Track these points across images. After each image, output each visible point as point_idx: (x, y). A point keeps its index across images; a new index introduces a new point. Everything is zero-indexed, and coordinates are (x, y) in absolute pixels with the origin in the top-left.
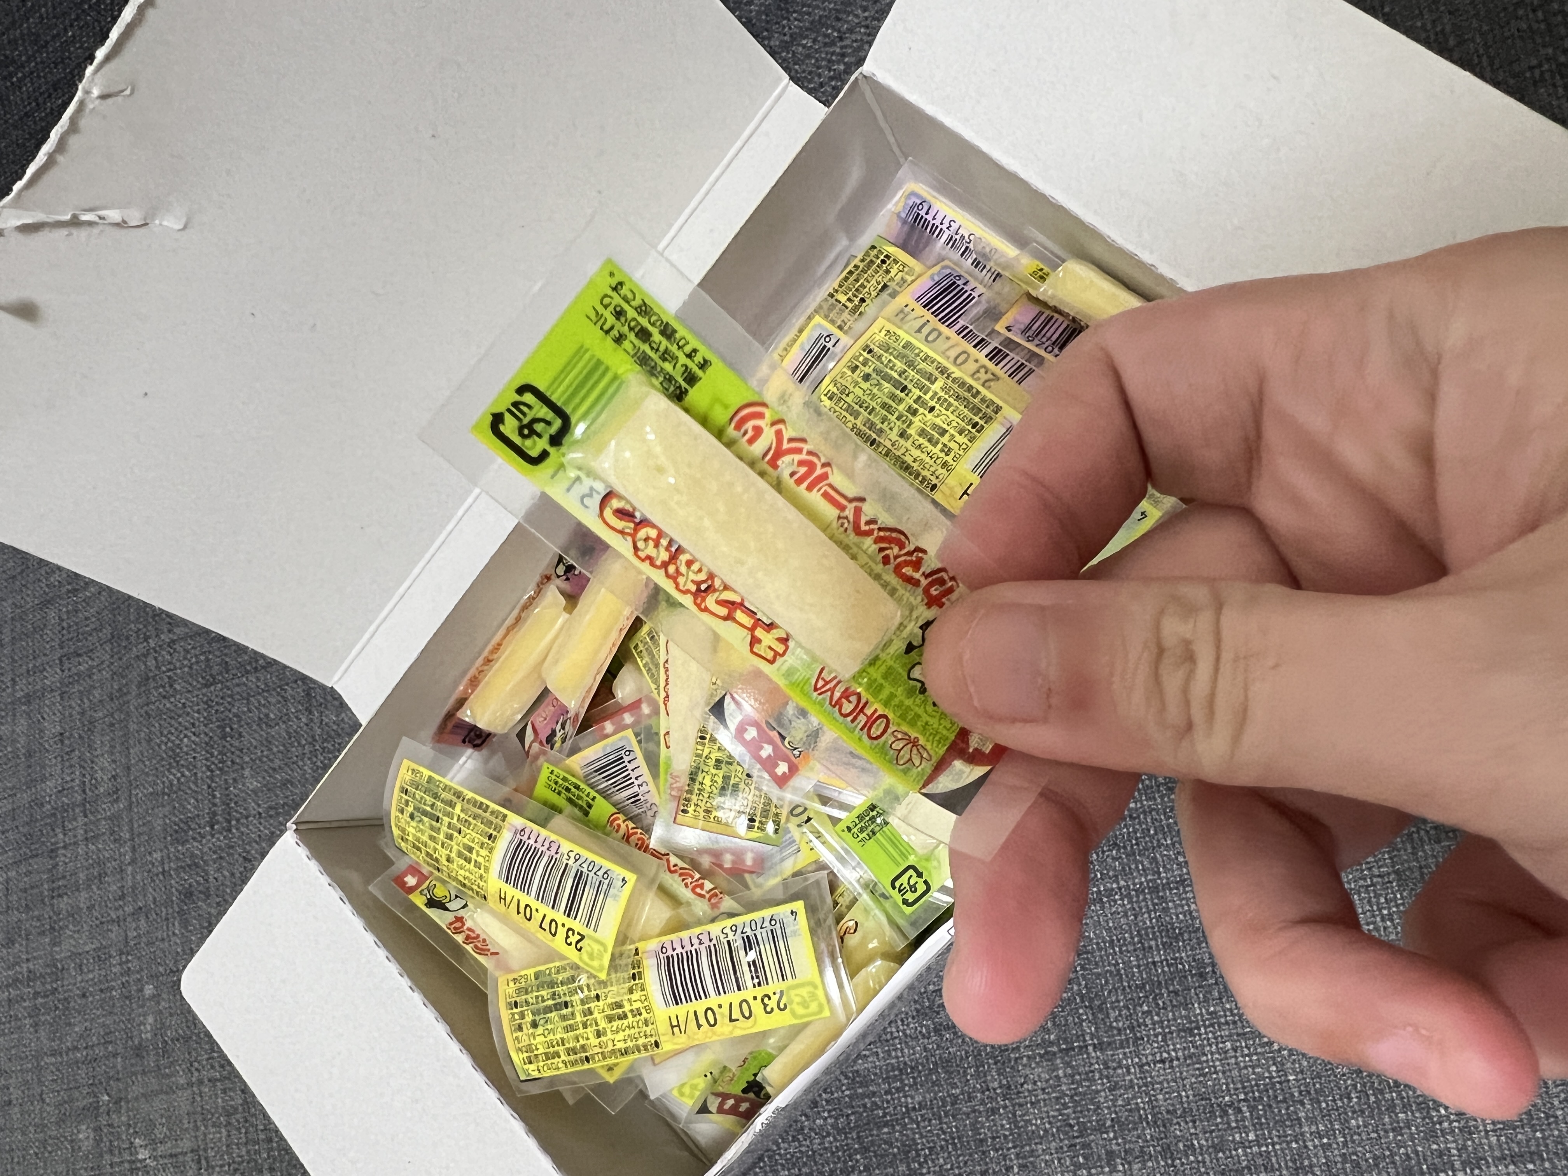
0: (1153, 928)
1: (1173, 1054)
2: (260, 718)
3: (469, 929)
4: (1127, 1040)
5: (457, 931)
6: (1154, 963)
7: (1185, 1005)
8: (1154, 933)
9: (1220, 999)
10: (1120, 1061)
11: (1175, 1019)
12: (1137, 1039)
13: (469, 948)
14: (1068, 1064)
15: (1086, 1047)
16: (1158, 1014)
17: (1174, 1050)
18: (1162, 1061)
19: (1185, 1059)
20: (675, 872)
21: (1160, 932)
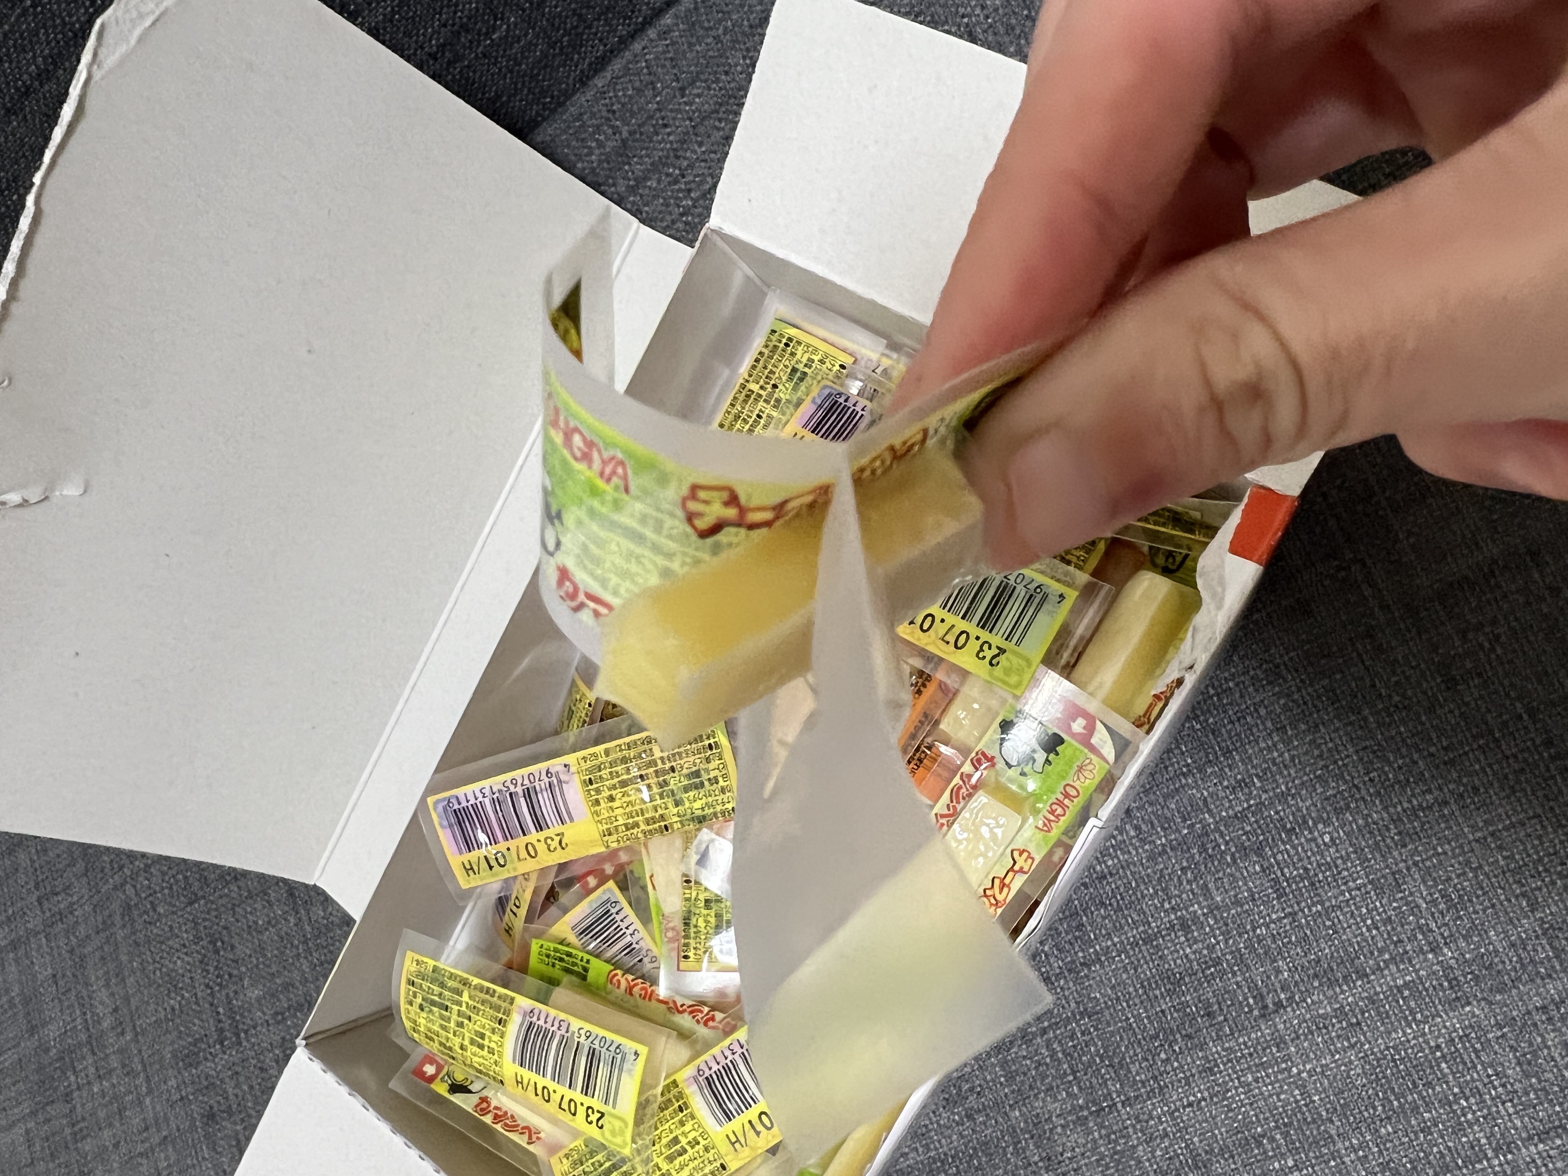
0: (1154, 977)
1: (1199, 1095)
2: (250, 927)
3: (496, 1108)
4: (1152, 1090)
5: (485, 1112)
6: (1163, 1011)
7: (1202, 1046)
8: (1156, 982)
9: (1232, 1034)
10: (1150, 1114)
11: (1194, 1062)
12: (1161, 1088)
13: (498, 1127)
14: (1101, 1126)
15: (1115, 1104)
16: (1177, 1060)
17: (1200, 1091)
18: (1190, 1105)
19: (1211, 1098)
20: (684, 1011)
21: (1163, 980)
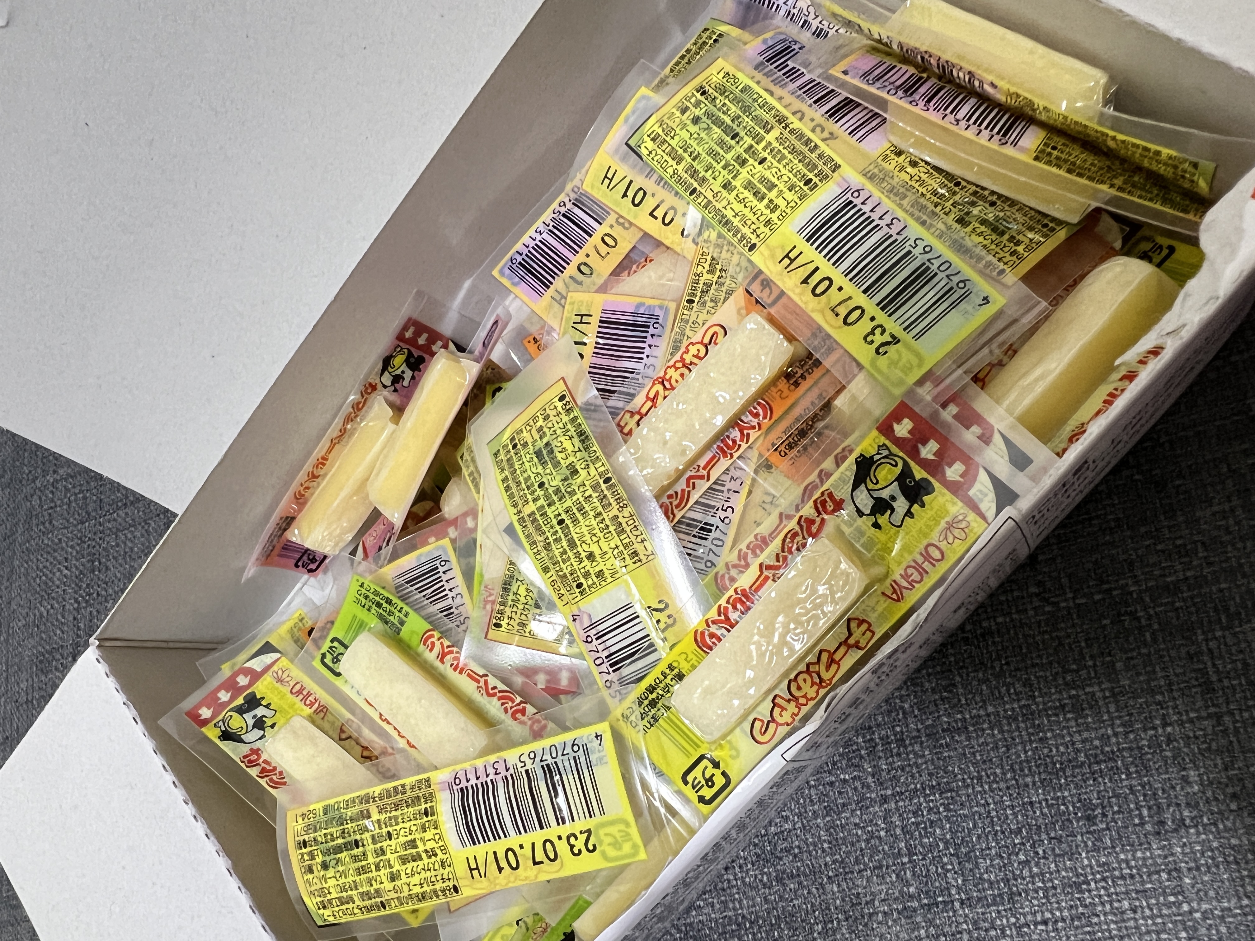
0: (1028, 761)
1: (1058, 914)
3: (265, 762)
4: (1001, 895)
6: (1031, 803)
7: (1072, 855)
8: (1030, 769)
9: (1113, 847)
10: (993, 922)
11: (1058, 871)
12: (1011, 895)
13: (262, 781)
14: (930, 923)
15: (952, 902)
16: (1037, 865)
17: (1060, 909)
18: (1045, 922)
20: (494, 695)
